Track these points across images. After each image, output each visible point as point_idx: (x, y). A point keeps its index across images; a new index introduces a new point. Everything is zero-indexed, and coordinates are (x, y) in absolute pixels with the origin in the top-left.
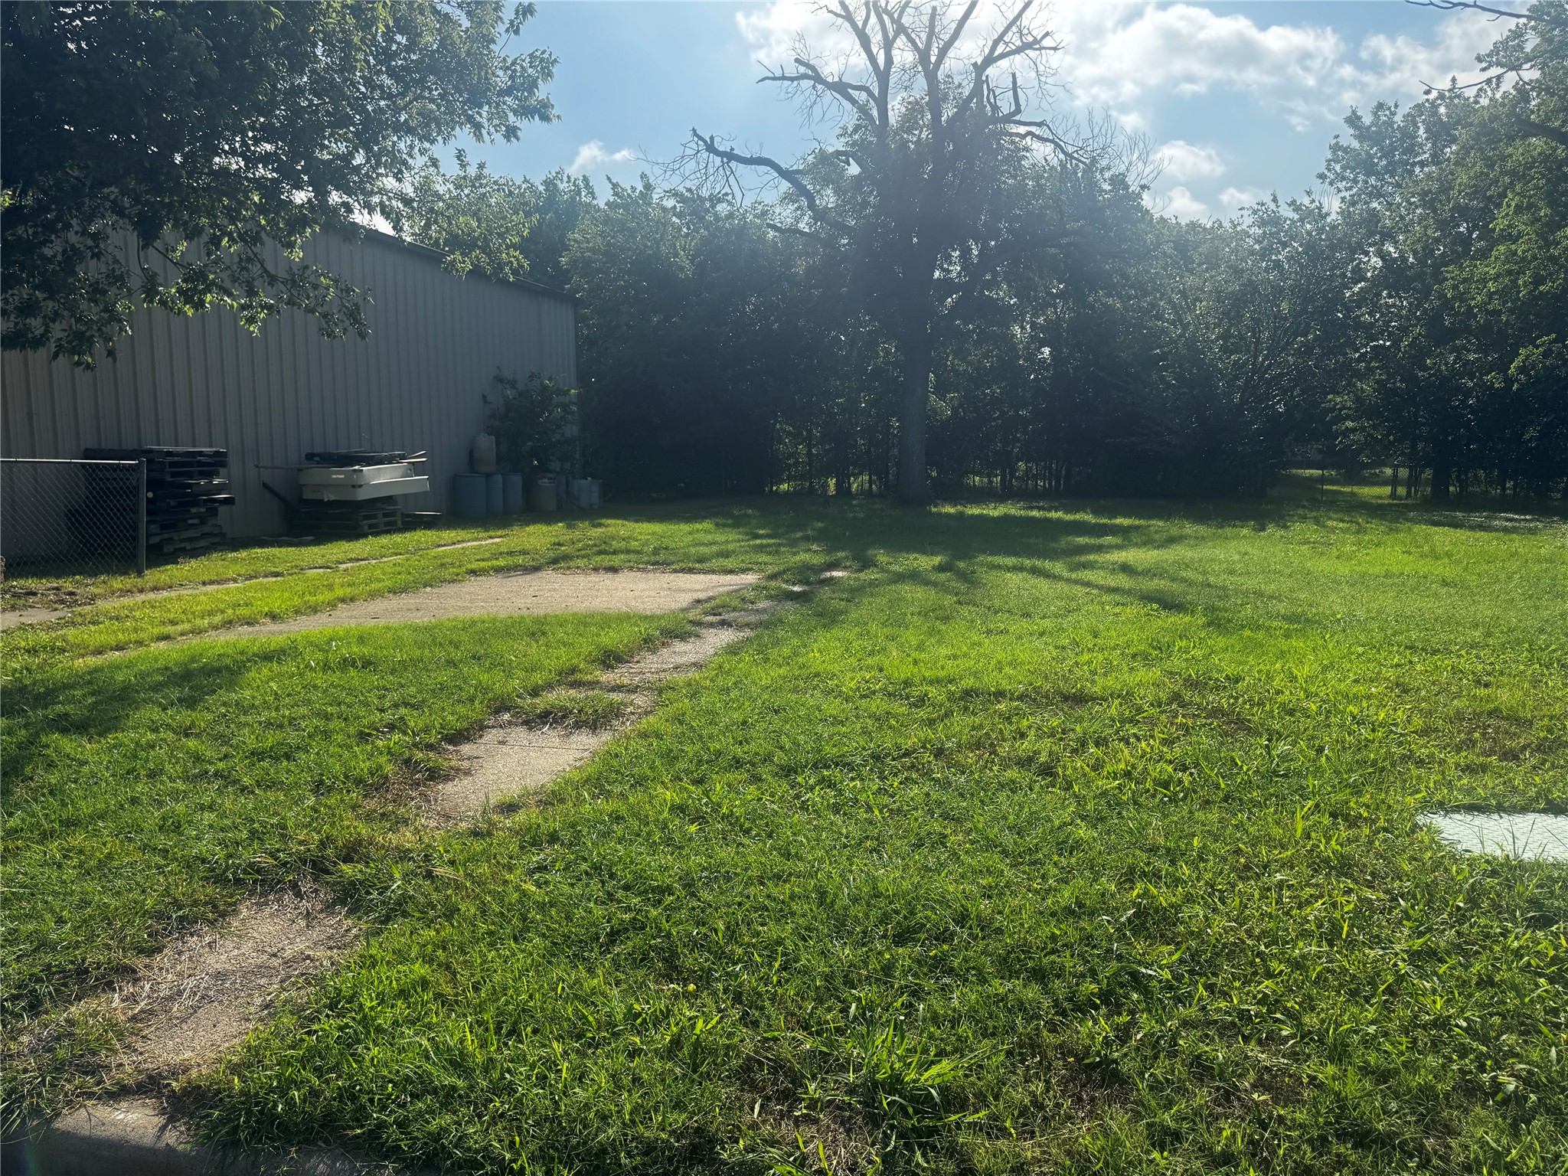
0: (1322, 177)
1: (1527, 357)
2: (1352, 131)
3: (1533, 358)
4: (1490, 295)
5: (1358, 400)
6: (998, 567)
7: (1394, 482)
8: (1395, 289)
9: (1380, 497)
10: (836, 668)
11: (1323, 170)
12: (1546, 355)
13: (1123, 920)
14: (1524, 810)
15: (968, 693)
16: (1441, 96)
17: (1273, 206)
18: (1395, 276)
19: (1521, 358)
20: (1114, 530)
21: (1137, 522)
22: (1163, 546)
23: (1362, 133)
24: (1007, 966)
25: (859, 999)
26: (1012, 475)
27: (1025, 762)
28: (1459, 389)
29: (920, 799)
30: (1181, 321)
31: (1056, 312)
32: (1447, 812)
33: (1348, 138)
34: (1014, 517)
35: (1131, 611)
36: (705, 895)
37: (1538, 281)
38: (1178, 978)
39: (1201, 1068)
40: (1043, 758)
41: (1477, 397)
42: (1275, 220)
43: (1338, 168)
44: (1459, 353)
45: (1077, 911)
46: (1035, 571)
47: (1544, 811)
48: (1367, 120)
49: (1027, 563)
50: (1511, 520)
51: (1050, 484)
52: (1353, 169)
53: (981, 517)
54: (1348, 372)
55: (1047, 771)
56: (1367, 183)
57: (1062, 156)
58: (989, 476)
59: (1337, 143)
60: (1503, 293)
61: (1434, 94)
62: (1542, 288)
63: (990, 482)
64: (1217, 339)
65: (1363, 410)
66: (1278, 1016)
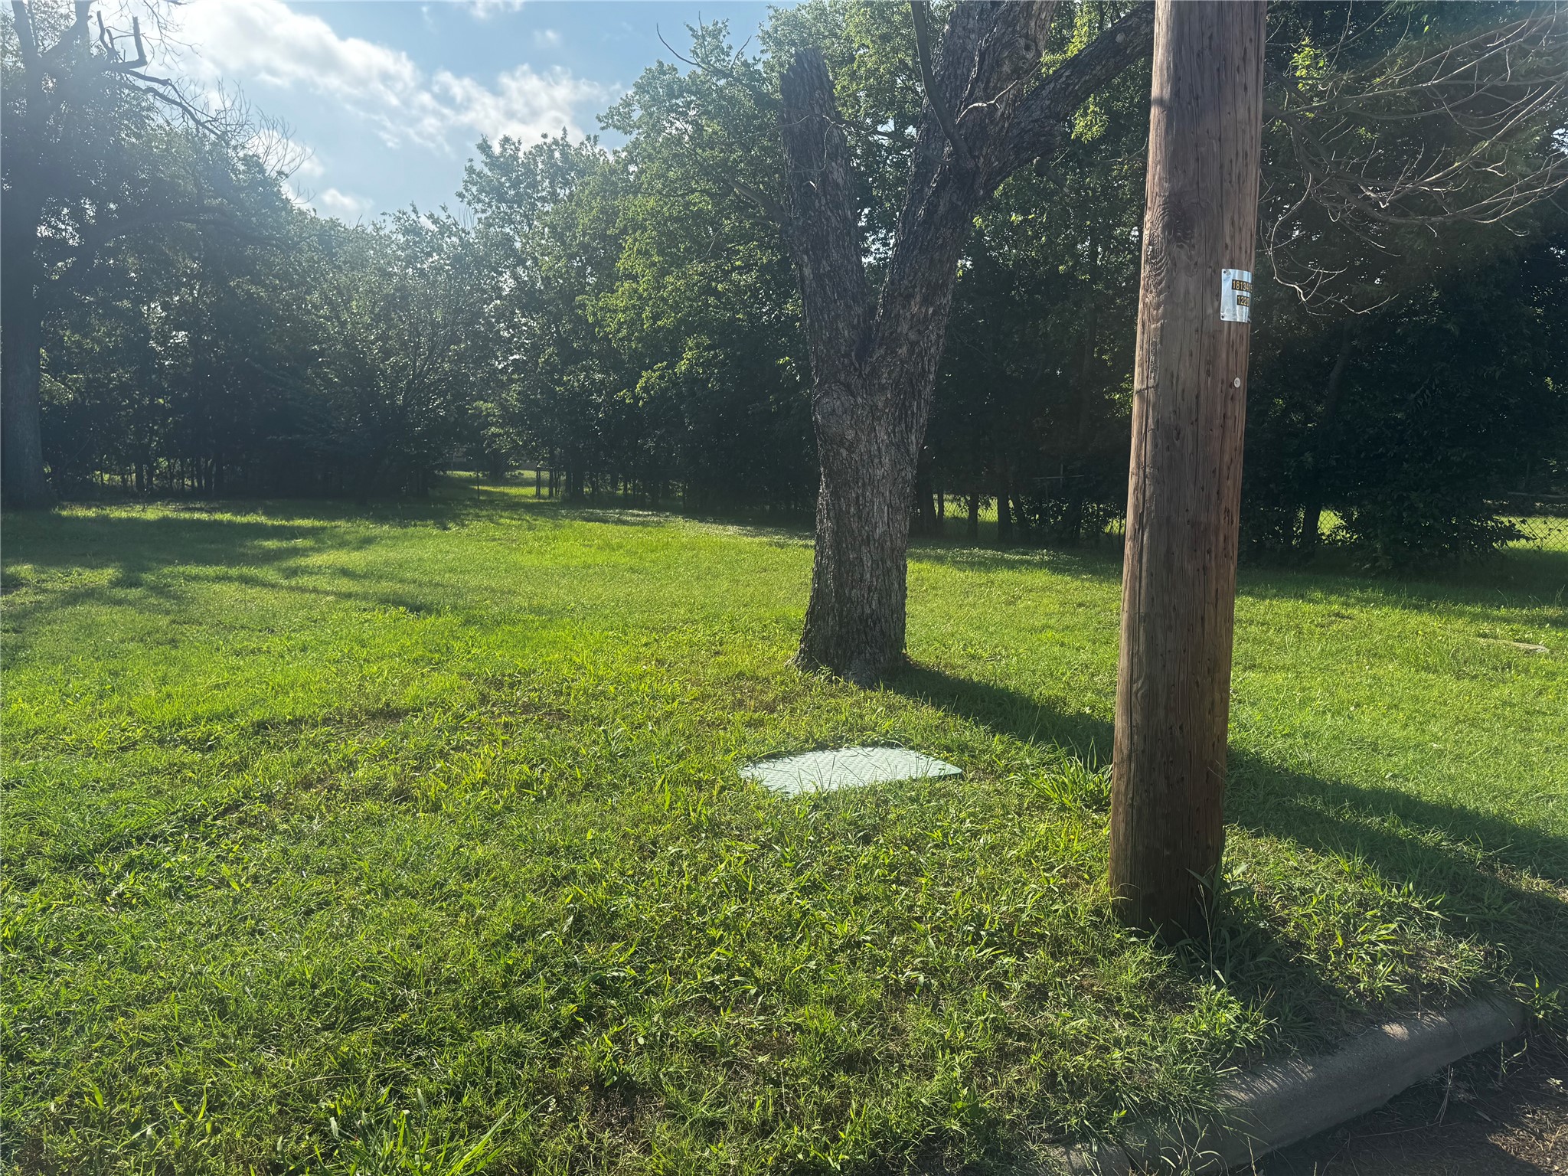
0: (461, 195)
1: (648, 379)
2: (484, 158)
3: (653, 380)
4: (620, 324)
5: (503, 407)
6: (196, 578)
7: (538, 483)
8: (527, 311)
9: (526, 497)
10: (62, 718)
11: (461, 189)
12: (662, 377)
13: (565, 929)
14: (801, 751)
15: (261, 726)
16: (556, 142)
17: (413, 216)
18: (527, 298)
19: (644, 379)
20: (303, 533)
21: (317, 523)
22: (361, 548)
23: (493, 162)
24: (480, 1015)
25: (333, 1112)
26: (151, 474)
27: (374, 791)
28: (590, 403)
29: (276, 857)
30: (338, 318)
31: (192, 294)
32: (755, 763)
33: (479, 163)
34: (177, 521)
35: (380, 617)
36: (36, 1053)
37: (656, 317)
38: (641, 970)
39: (703, 1050)
40: (392, 784)
41: (605, 412)
42: (414, 230)
43: (474, 189)
44: (587, 372)
45: (520, 934)
46: (246, 580)
47: (814, 750)
48: (497, 150)
49: (234, 572)
50: (638, 515)
51: (200, 483)
52: (488, 194)
53: (130, 521)
54: (494, 383)
55: (402, 795)
56: (499, 208)
57: (191, 123)
58: (122, 474)
59: (471, 167)
60: (631, 324)
61: (549, 140)
62: (659, 323)
63: (124, 481)
64: (377, 339)
65: (509, 418)
66: (737, 978)
